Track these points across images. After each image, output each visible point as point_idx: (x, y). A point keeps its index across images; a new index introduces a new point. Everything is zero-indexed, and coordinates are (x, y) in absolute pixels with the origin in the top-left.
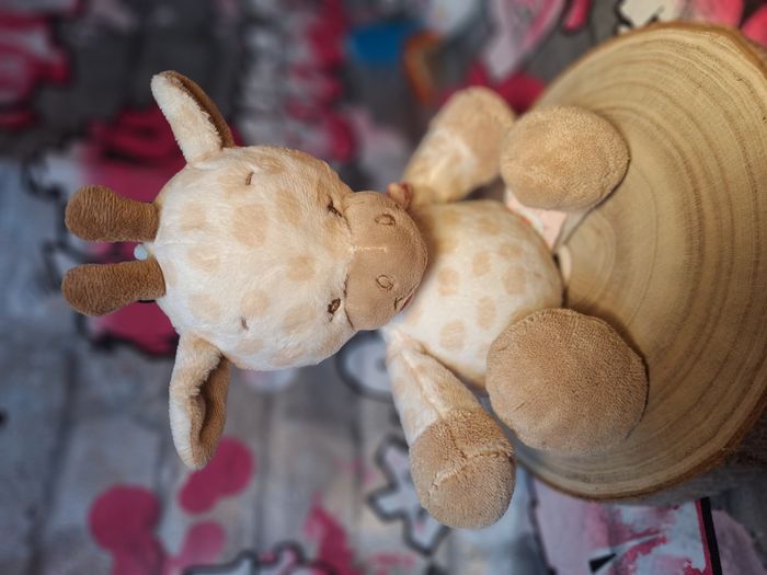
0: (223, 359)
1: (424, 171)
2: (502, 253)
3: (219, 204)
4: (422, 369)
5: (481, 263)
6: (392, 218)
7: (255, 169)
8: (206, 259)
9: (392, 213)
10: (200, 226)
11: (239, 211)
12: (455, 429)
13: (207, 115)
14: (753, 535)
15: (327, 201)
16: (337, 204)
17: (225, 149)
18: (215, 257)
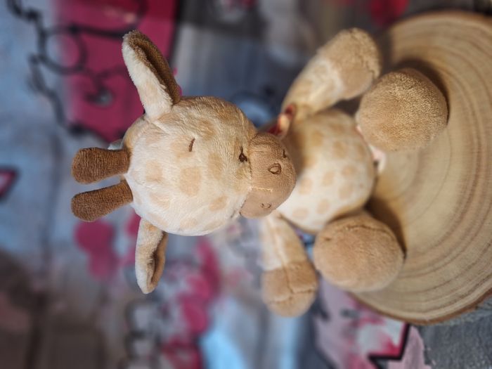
0: (164, 234)
1: (307, 93)
2: (344, 173)
3: (171, 166)
4: (278, 230)
5: (328, 178)
6: (280, 167)
7: (196, 137)
8: (161, 200)
9: (280, 162)
10: (158, 180)
11: (184, 171)
12: (290, 275)
13: (164, 87)
14: (426, 347)
15: (239, 153)
16: (245, 152)
17: (175, 107)
18: (167, 200)
